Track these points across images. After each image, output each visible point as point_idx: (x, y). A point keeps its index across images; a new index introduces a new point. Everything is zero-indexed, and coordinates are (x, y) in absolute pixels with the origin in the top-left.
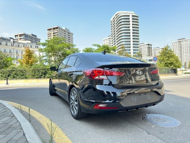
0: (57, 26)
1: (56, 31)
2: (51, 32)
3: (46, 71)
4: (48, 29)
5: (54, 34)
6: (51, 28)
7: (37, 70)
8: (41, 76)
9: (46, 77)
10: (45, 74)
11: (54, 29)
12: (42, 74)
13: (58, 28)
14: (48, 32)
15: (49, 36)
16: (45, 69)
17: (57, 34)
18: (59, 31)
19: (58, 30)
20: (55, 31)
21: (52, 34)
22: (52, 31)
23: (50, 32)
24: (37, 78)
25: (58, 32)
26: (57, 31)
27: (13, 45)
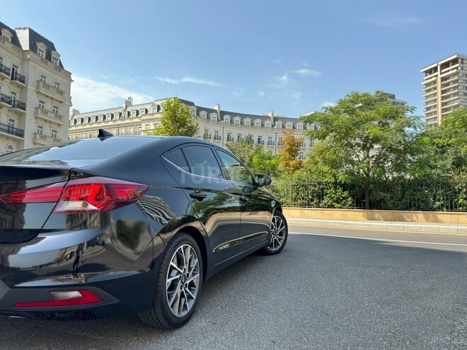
0: (455, 56)
1: (453, 69)
2: (437, 76)
4: (426, 72)
5: (446, 79)
6: (436, 65)
7: (303, 186)
9: (321, 205)
11: (446, 65)
12: (313, 197)
13: (460, 61)
14: (427, 79)
15: (428, 91)
17: (456, 78)
18: (462, 69)
19: (457, 68)
20: (448, 71)
21: (439, 80)
22: (438, 73)
23: (431, 78)
25: (456, 74)
26: (455, 71)
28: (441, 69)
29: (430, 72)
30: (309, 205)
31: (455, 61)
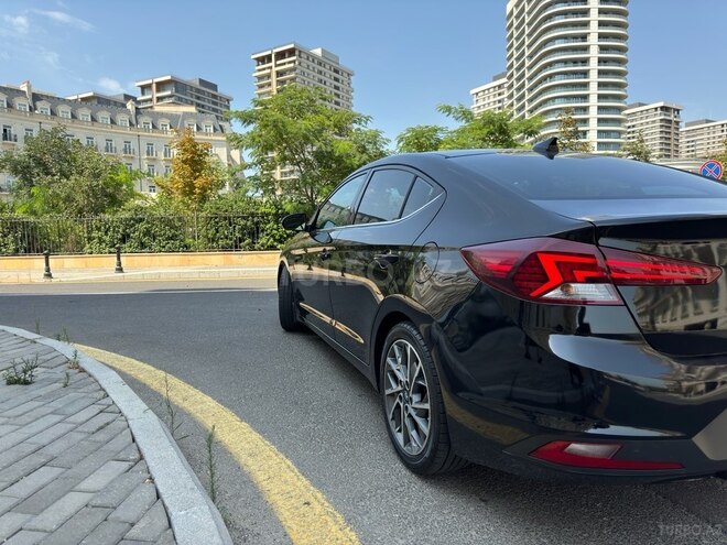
0: (292, 46)
1: (290, 62)
2: (271, 68)
3: (258, 223)
4: (257, 59)
5: (282, 75)
6: (269, 52)
7: (225, 219)
8: (241, 240)
9: (257, 246)
10: (254, 233)
11: (281, 55)
12: (244, 235)
13: (297, 53)
14: (260, 70)
15: (261, 87)
16: (253, 215)
17: (293, 75)
18: (300, 64)
19: (294, 62)
20: (284, 64)
21: (274, 75)
22: (273, 64)
23: (264, 69)
24: (225, 249)
25: (293, 69)
26: (292, 65)
27: (134, 122)
28: (277, 60)
29: (262, 60)
30: (236, 247)
31: (291, 52)
